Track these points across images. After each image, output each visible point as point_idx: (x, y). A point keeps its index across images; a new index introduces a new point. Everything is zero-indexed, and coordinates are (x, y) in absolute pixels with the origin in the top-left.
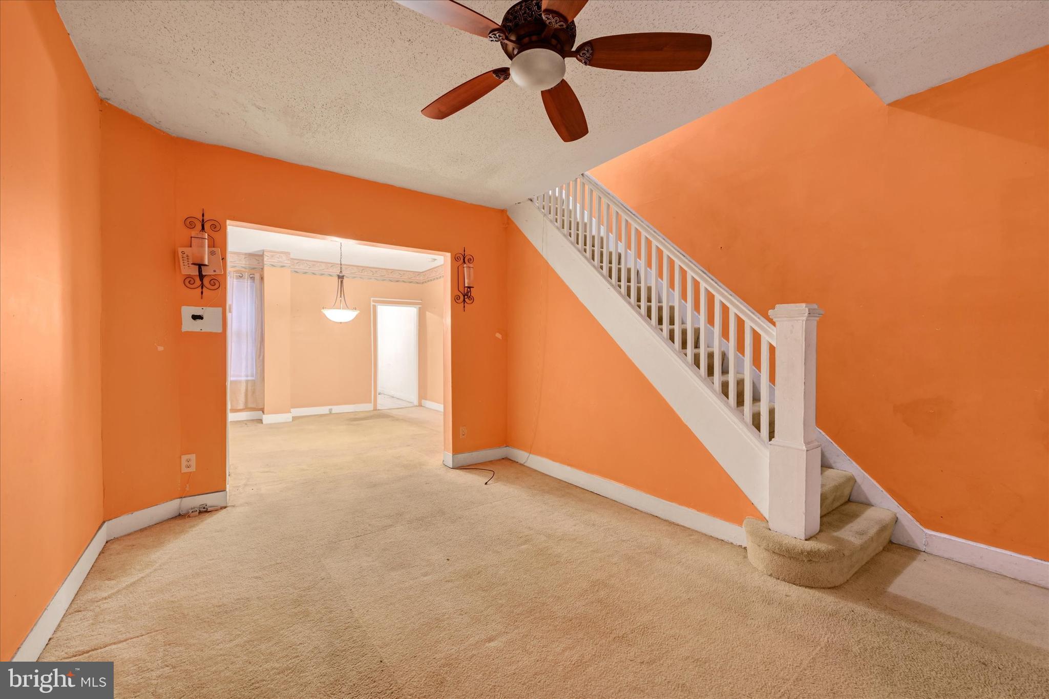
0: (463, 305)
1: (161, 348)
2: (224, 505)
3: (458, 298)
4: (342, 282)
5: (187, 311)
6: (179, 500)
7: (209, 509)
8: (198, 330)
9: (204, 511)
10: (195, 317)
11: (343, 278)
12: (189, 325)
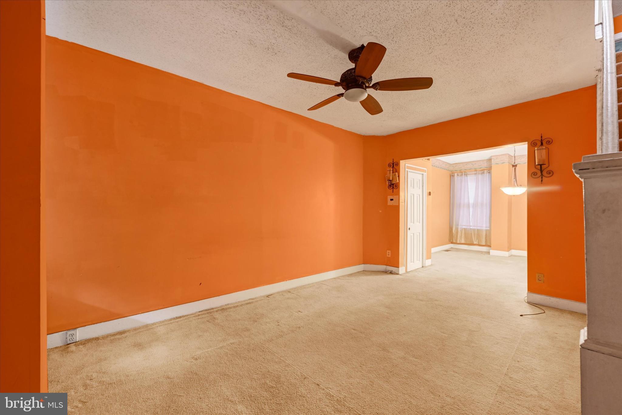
0: (541, 179)
1: (381, 211)
2: (398, 273)
3: (535, 175)
4: (515, 169)
5: (390, 197)
6: (385, 266)
7: (393, 273)
8: (392, 205)
9: (391, 273)
10: (392, 200)
11: (516, 167)
12: (390, 203)
